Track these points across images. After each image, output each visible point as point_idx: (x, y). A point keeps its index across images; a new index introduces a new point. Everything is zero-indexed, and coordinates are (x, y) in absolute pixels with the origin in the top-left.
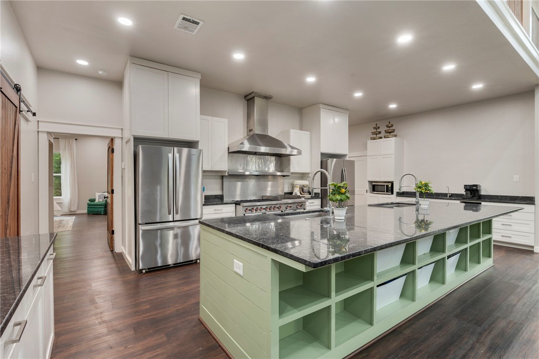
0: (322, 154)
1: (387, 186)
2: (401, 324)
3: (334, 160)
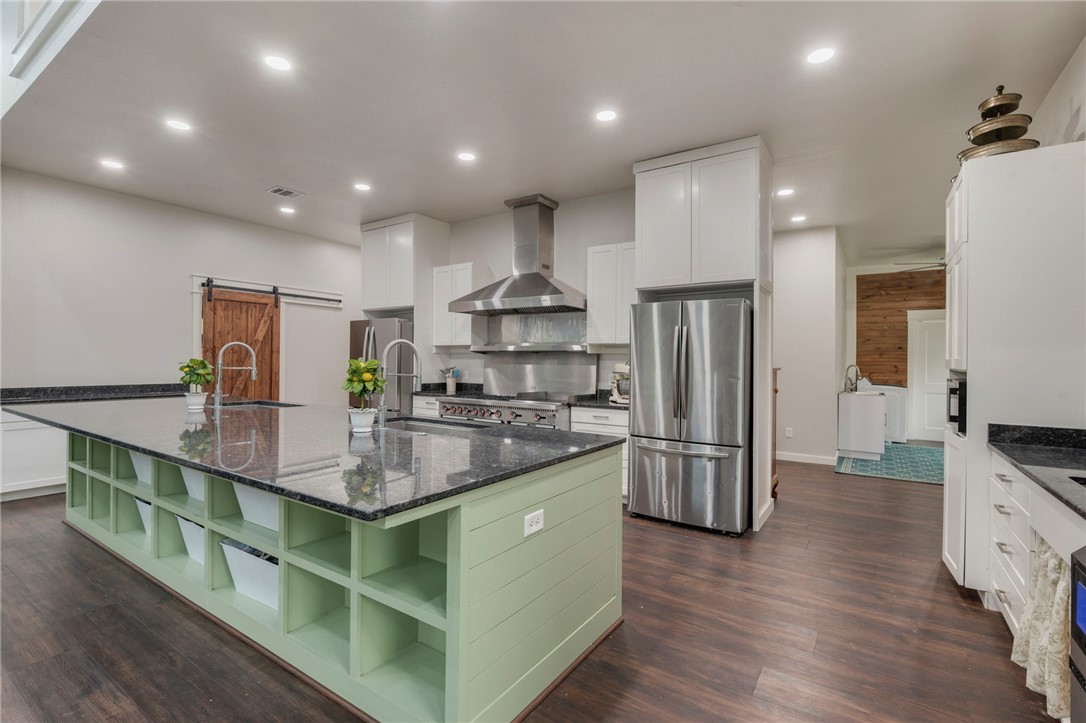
3: (651, 307)
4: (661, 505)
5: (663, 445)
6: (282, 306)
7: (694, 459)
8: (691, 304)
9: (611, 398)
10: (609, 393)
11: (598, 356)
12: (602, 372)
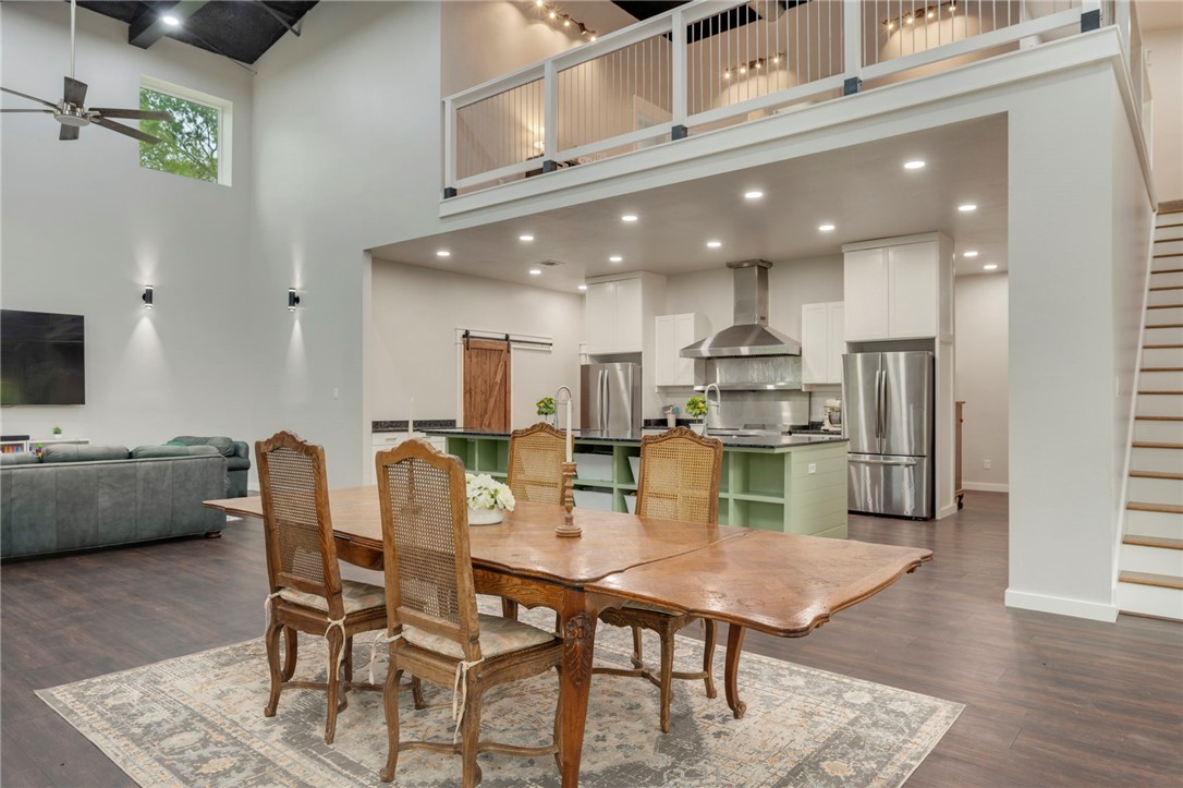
3: (856, 357)
4: (866, 501)
5: (867, 458)
6: (512, 350)
7: (894, 467)
8: (890, 355)
9: (823, 428)
10: (822, 424)
11: (810, 393)
12: (813, 407)
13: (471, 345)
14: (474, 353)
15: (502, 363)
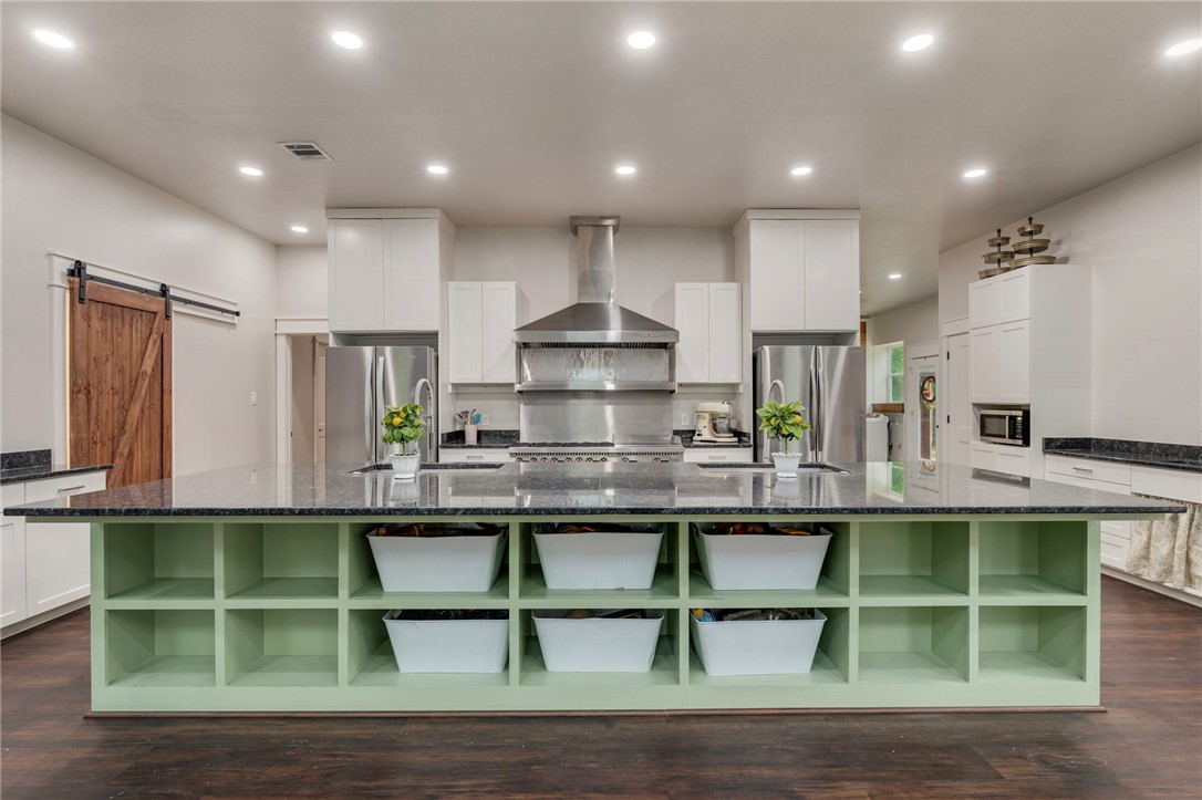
0: (756, 335)
1: (1013, 418)
2: (432, 714)
6: (173, 317)
13: (88, 294)
14: (95, 311)
15: (155, 336)
